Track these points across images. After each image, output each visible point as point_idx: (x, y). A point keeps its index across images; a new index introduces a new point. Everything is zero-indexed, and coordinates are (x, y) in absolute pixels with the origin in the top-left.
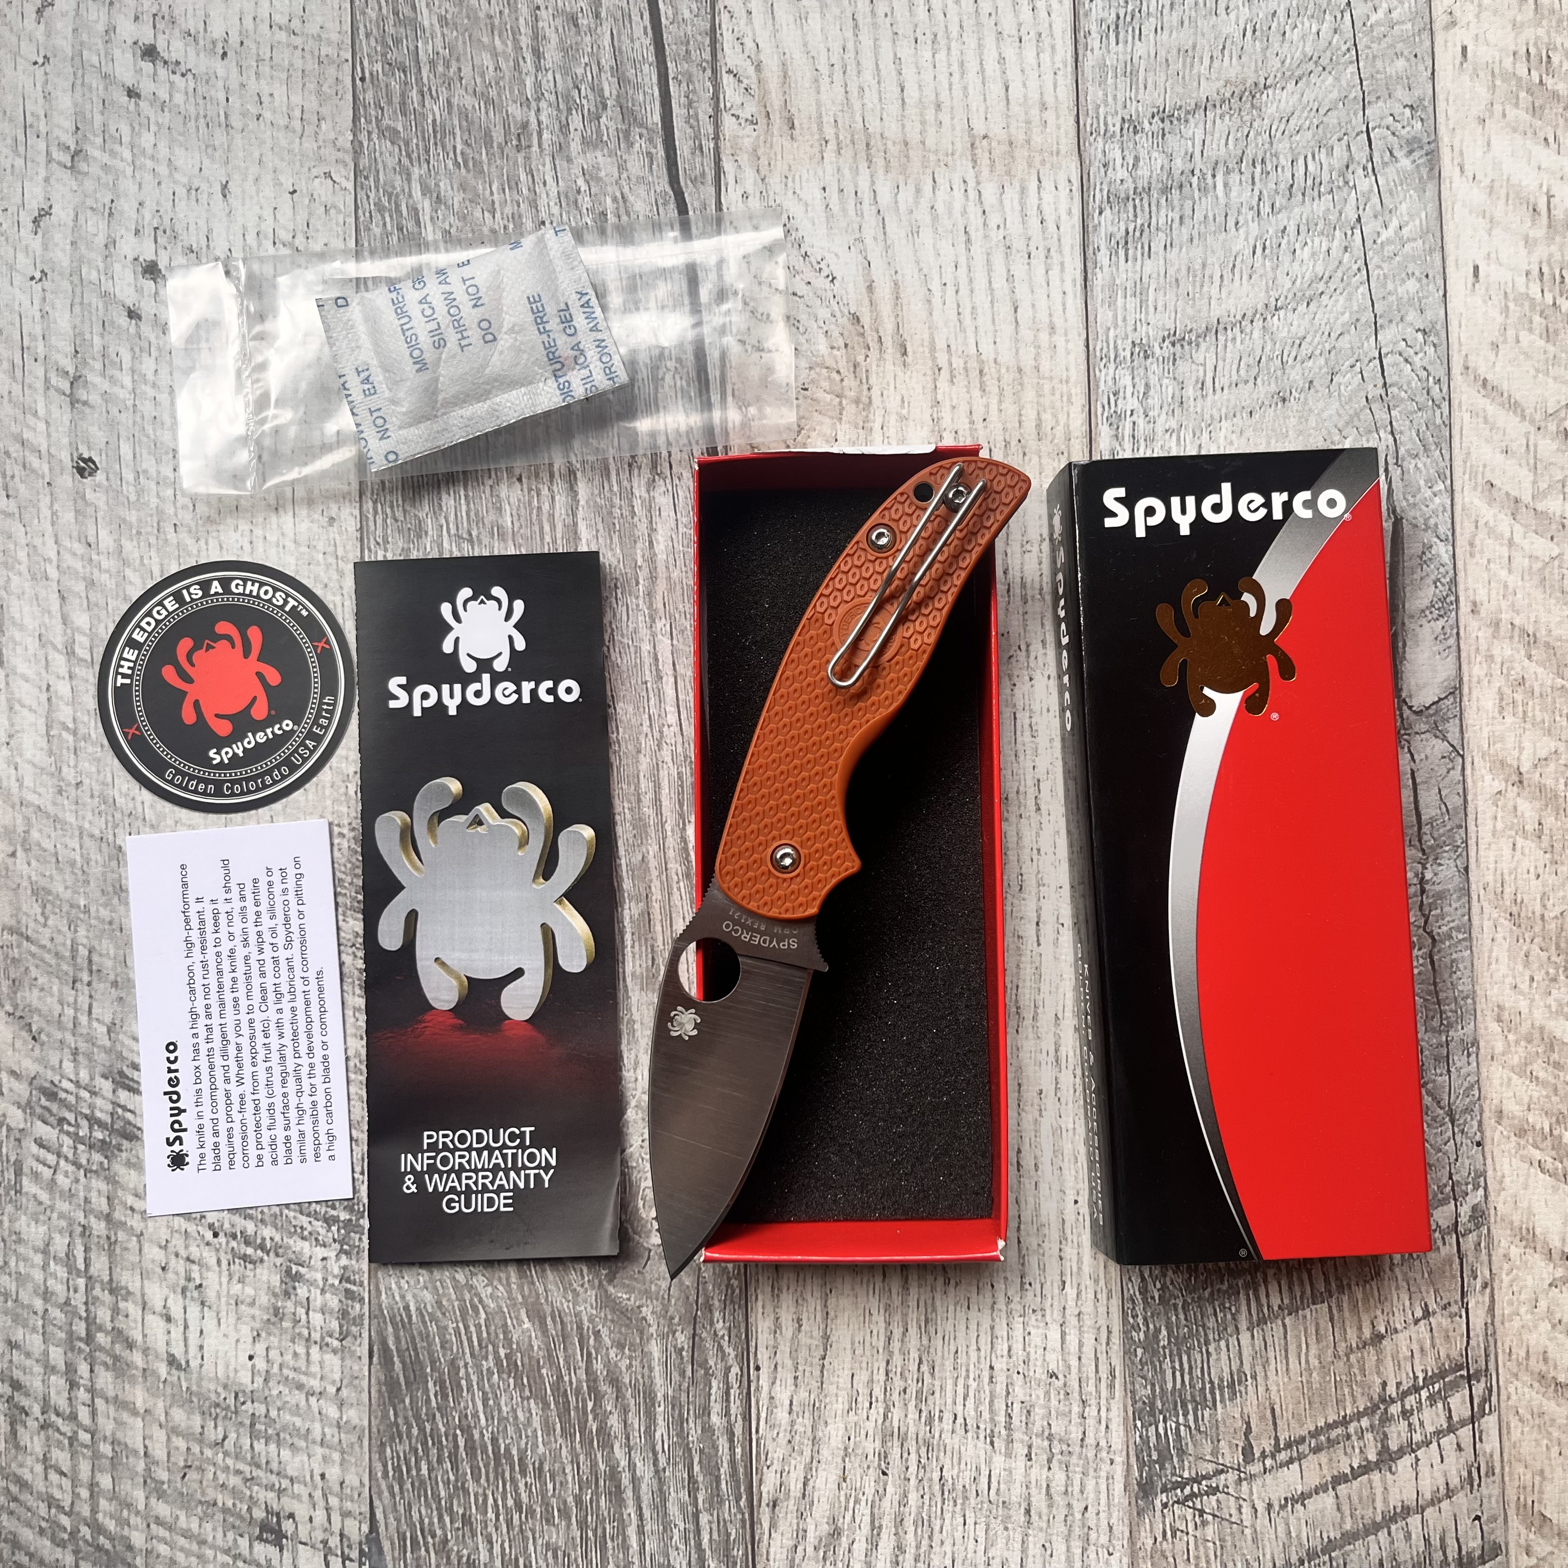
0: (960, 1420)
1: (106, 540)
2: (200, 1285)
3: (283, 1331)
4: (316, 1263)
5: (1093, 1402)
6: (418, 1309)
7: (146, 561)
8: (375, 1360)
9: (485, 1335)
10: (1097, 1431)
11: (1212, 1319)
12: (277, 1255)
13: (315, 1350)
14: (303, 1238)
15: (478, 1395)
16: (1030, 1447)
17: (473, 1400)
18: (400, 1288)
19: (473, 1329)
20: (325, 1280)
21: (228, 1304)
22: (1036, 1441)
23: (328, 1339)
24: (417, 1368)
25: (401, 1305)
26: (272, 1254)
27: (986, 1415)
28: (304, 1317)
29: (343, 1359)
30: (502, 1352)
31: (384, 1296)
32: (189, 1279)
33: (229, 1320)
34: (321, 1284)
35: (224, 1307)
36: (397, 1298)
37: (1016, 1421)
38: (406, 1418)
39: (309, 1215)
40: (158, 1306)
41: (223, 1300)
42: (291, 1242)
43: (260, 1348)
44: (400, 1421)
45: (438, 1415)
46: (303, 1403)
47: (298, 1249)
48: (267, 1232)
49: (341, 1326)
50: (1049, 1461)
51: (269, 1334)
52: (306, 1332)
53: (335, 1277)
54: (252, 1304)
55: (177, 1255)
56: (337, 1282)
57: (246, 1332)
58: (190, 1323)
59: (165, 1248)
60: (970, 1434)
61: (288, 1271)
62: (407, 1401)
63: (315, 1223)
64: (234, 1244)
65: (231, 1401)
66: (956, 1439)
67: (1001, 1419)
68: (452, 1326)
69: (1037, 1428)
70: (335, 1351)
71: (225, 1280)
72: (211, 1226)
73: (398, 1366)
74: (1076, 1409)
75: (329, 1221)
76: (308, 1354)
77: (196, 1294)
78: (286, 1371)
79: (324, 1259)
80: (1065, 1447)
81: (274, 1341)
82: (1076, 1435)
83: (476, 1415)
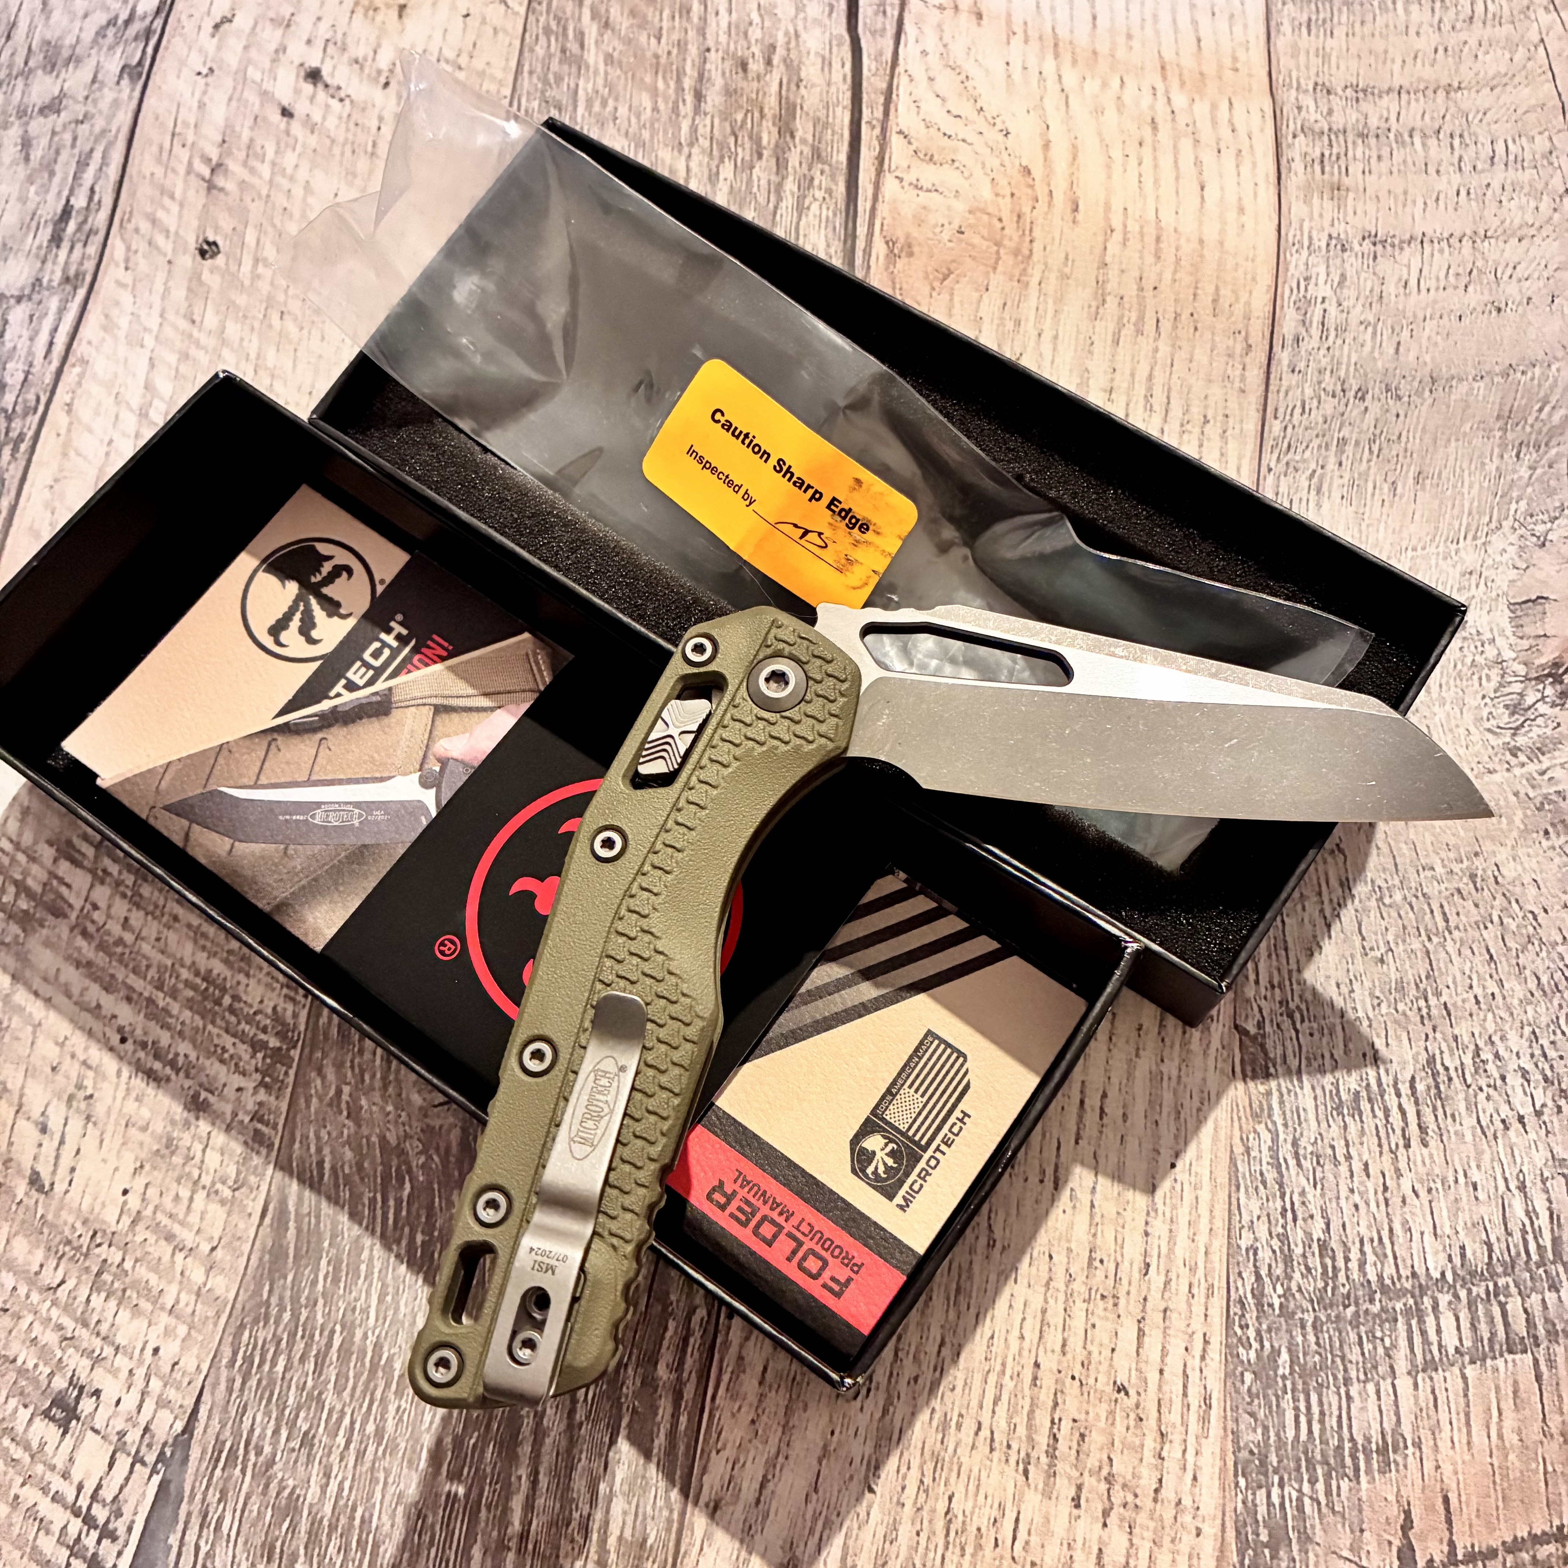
0: (985, 1433)
1: (211, 320)
2: (91, 1096)
3: (171, 1167)
4: (230, 1092)
5: (1176, 1437)
6: (333, 1169)
7: (245, 343)
8: (267, 1220)
9: (404, 1213)
10: (1180, 1479)
11: (1356, 1349)
12: (187, 1076)
13: (201, 1195)
14: (222, 1061)
15: (377, 1285)
16: (1079, 1488)
17: (368, 1293)
18: (318, 1138)
19: (392, 1203)
20: (235, 1114)
21: (117, 1123)
22: (1089, 1481)
23: (219, 1186)
24: (314, 1239)
25: (314, 1160)
26: (182, 1074)
27: (1022, 1431)
28: (199, 1154)
29: (229, 1214)
30: (419, 1238)
31: (297, 1145)
32: (79, 1087)
33: (112, 1143)
34: (228, 1117)
35: (110, 1128)
36: (313, 1149)
37: (1062, 1446)
38: (281, 1298)
39: (234, 1035)
40: (36, 1114)
41: (113, 1117)
42: (207, 1063)
43: (138, 1184)
44: (274, 1301)
45: (321, 1302)
46: (166, 1258)
47: (212, 1073)
48: (184, 1048)
49: (238, 1173)
50: (1106, 1513)
51: (154, 1168)
52: (196, 1173)
53: (247, 1112)
54: (144, 1129)
55: (73, 1056)
56: (247, 1119)
57: (129, 1163)
58: (67, 1139)
59: (62, 1045)
60: (996, 1455)
61: (196, 1096)
62: (290, 1278)
63: (240, 1045)
64: (141, 1054)
65: (85, 1241)
66: (977, 1456)
67: (1043, 1440)
68: (368, 1195)
69: (1092, 1462)
70: (223, 1202)
71: (121, 1094)
72: (120, 1030)
73: (291, 1234)
74: (1151, 1443)
75: (256, 1046)
76: (191, 1199)
77: (83, 1105)
78: (160, 1216)
79: (239, 1089)
80: (1130, 1498)
81: (158, 1175)
82: (1148, 1482)
83: (365, 1311)
